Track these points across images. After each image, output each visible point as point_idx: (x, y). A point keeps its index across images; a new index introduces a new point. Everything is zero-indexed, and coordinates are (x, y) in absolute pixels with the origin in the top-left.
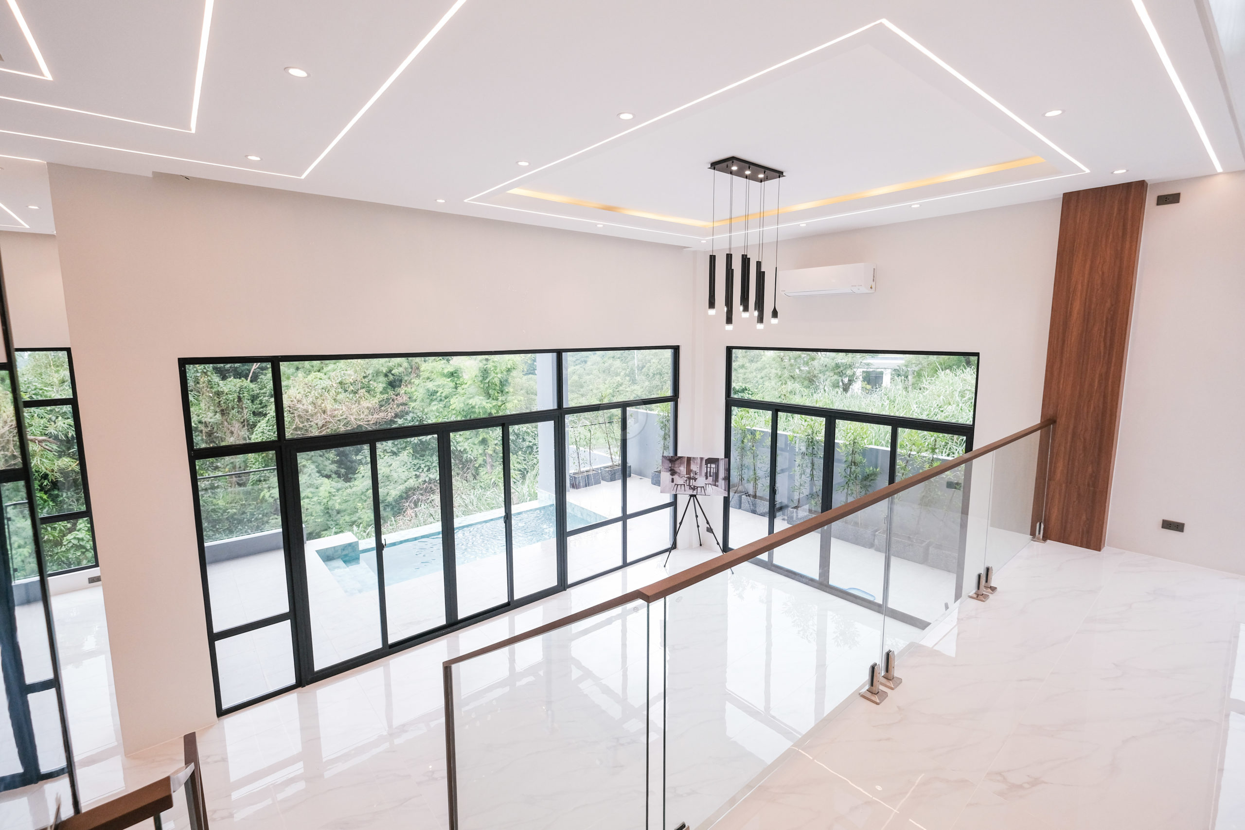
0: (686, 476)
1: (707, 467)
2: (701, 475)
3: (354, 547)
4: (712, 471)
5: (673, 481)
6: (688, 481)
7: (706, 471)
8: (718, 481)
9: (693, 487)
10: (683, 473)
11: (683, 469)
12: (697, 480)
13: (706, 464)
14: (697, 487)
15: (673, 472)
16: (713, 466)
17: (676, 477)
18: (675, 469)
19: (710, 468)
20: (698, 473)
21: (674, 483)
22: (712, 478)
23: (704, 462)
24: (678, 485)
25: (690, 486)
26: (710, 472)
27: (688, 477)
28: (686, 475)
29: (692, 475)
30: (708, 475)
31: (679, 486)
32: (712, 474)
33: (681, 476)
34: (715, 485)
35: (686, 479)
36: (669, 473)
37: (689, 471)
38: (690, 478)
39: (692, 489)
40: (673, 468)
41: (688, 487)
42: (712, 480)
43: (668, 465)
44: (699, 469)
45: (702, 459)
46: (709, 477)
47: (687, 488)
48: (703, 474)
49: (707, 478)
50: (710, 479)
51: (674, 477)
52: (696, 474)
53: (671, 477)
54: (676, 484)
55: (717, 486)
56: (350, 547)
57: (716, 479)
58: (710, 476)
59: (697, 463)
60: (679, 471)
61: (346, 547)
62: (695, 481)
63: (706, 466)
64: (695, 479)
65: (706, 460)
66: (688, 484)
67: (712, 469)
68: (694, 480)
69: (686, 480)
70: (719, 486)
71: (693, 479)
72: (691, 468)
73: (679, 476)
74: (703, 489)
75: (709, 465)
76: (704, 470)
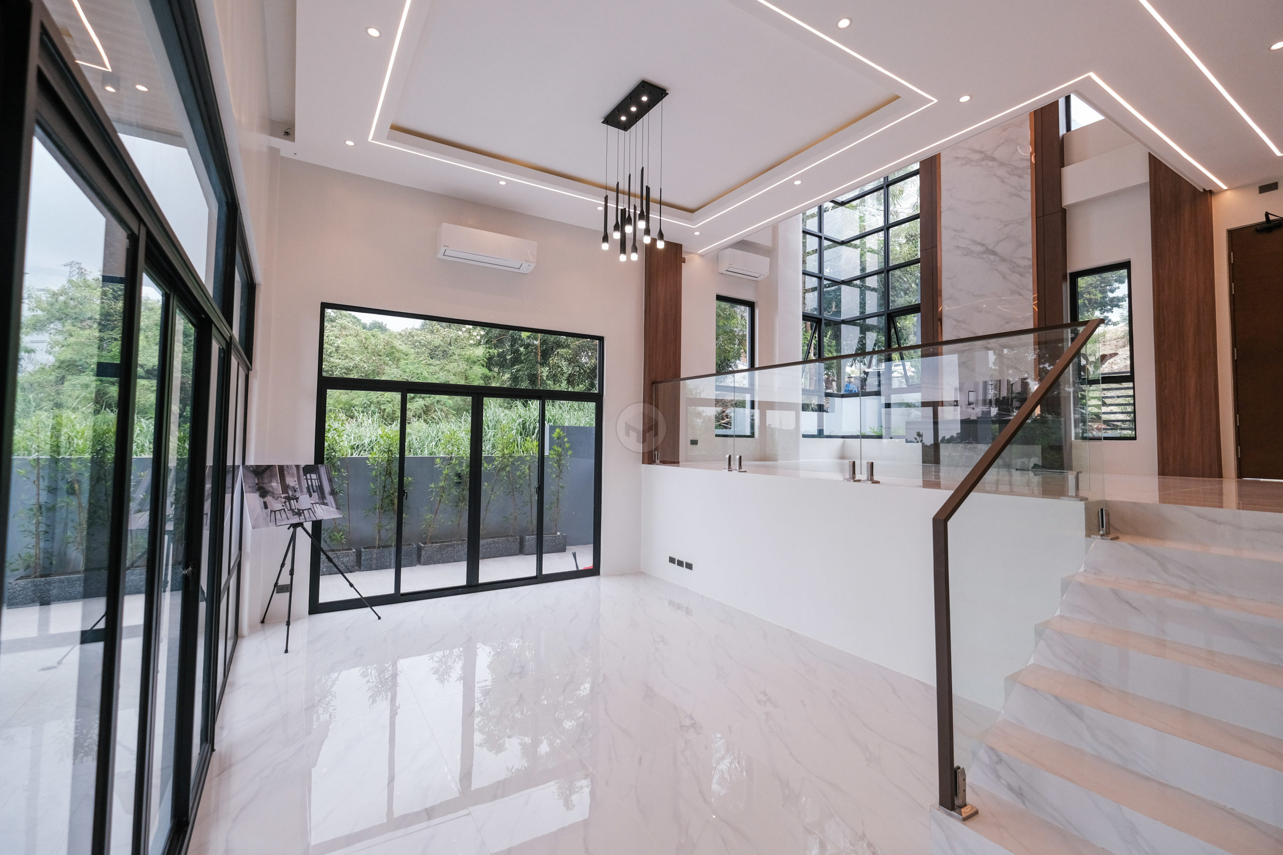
0: (283, 496)
1: (307, 479)
2: (301, 491)
4: (314, 485)
5: (266, 507)
6: (288, 503)
7: (307, 486)
8: (325, 498)
9: (296, 510)
10: (278, 492)
11: (276, 485)
12: (299, 500)
13: (305, 475)
14: (303, 510)
15: (263, 492)
16: (314, 476)
17: (269, 499)
18: (265, 486)
19: (311, 479)
20: (298, 489)
21: (269, 510)
22: (316, 494)
23: (301, 471)
24: (275, 512)
25: (293, 510)
26: (312, 485)
27: (285, 498)
28: (283, 494)
29: (291, 493)
30: (311, 491)
31: (278, 513)
32: (315, 488)
33: (276, 496)
34: (323, 503)
35: (283, 500)
37: (285, 487)
38: (289, 499)
39: (297, 514)
40: (261, 485)
41: (290, 511)
42: (317, 497)
43: (253, 480)
44: (297, 482)
45: (298, 467)
46: (313, 494)
47: (290, 514)
48: (305, 490)
49: (311, 496)
50: (315, 495)
51: (266, 499)
52: (295, 491)
53: (262, 500)
54: (271, 511)
55: (326, 504)
57: (322, 496)
58: (314, 492)
59: (293, 474)
60: (271, 490)
62: (297, 502)
63: (305, 477)
64: (297, 499)
65: (303, 468)
66: (289, 509)
67: (313, 481)
68: (295, 501)
69: (285, 502)
70: (329, 504)
71: (293, 499)
72: (287, 483)
73: (273, 497)
74: (310, 512)
75: (308, 475)
76: (305, 485)
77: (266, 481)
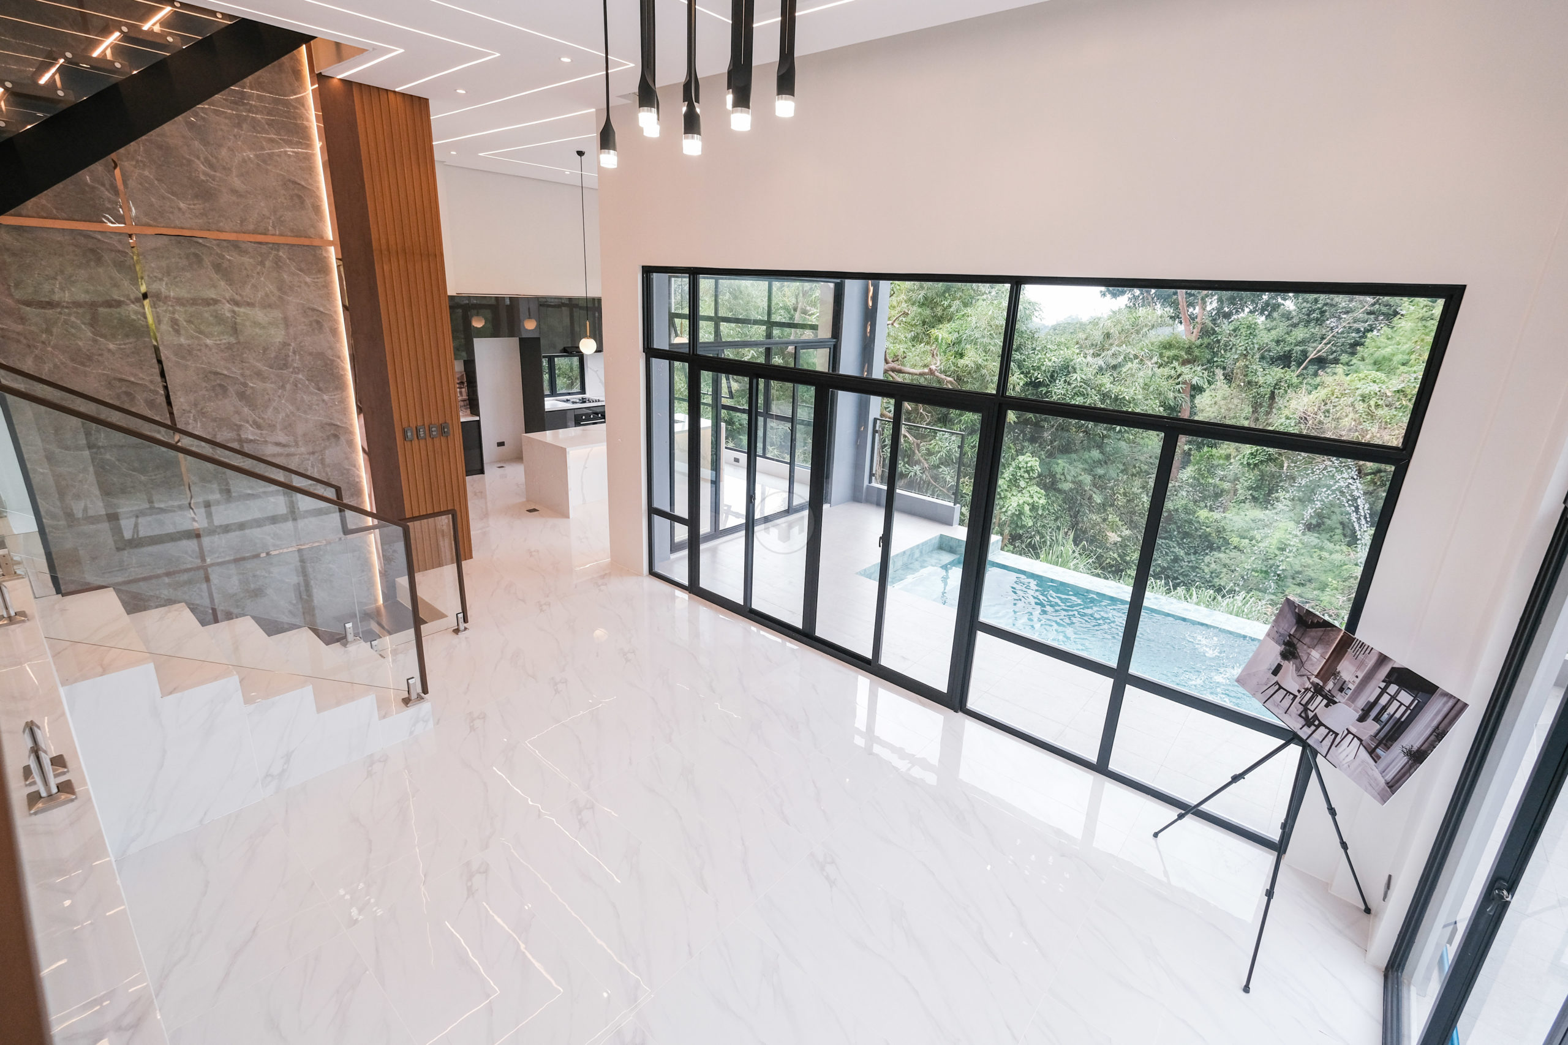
0: (1314, 679)
1: (1384, 691)
2: (1353, 699)
4: (1391, 710)
5: (1276, 672)
6: (1309, 695)
7: (1372, 699)
8: (1387, 748)
9: (1311, 715)
10: (1310, 668)
11: (1316, 657)
12: (1333, 707)
13: (1388, 680)
14: (1321, 724)
16: (1406, 698)
17: (1289, 667)
18: (1299, 645)
19: (1393, 698)
20: (1349, 692)
21: (1276, 679)
22: (1377, 726)
23: (1384, 671)
24: (1281, 687)
25: (1306, 709)
26: (1384, 708)
27: (1316, 685)
28: (1316, 676)
29: (1330, 686)
30: (1374, 713)
31: (1282, 693)
32: (1385, 717)
33: (1303, 671)
34: (1372, 752)
35: (1308, 685)
36: (1279, 649)
37: (1329, 671)
38: (1318, 690)
39: (1306, 719)
40: (1295, 641)
41: (1301, 708)
42: (1373, 732)
43: (1289, 627)
44: (1358, 681)
45: (1383, 659)
46: (1370, 721)
47: (1296, 708)
48: (1361, 702)
49: (1362, 719)
50: (1370, 728)
51: (1285, 663)
52: (1341, 690)
53: (1279, 659)
54: (1277, 683)
55: (1376, 759)
58: (1377, 719)
59: (1362, 663)
60: (1304, 658)
62: (1327, 706)
63: (1383, 685)
64: (1331, 701)
65: (1393, 670)
66: (1304, 702)
67: (1395, 704)
68: (1325, 702)
69: (1307, 690)
70: (1383, 763)
71: (1325, 697)
72: (1339, 668)
73: (1298, 670)
74: (1331, 737)
75: (1393, 689)
76: (1371, 693)
77: (1307, 640)
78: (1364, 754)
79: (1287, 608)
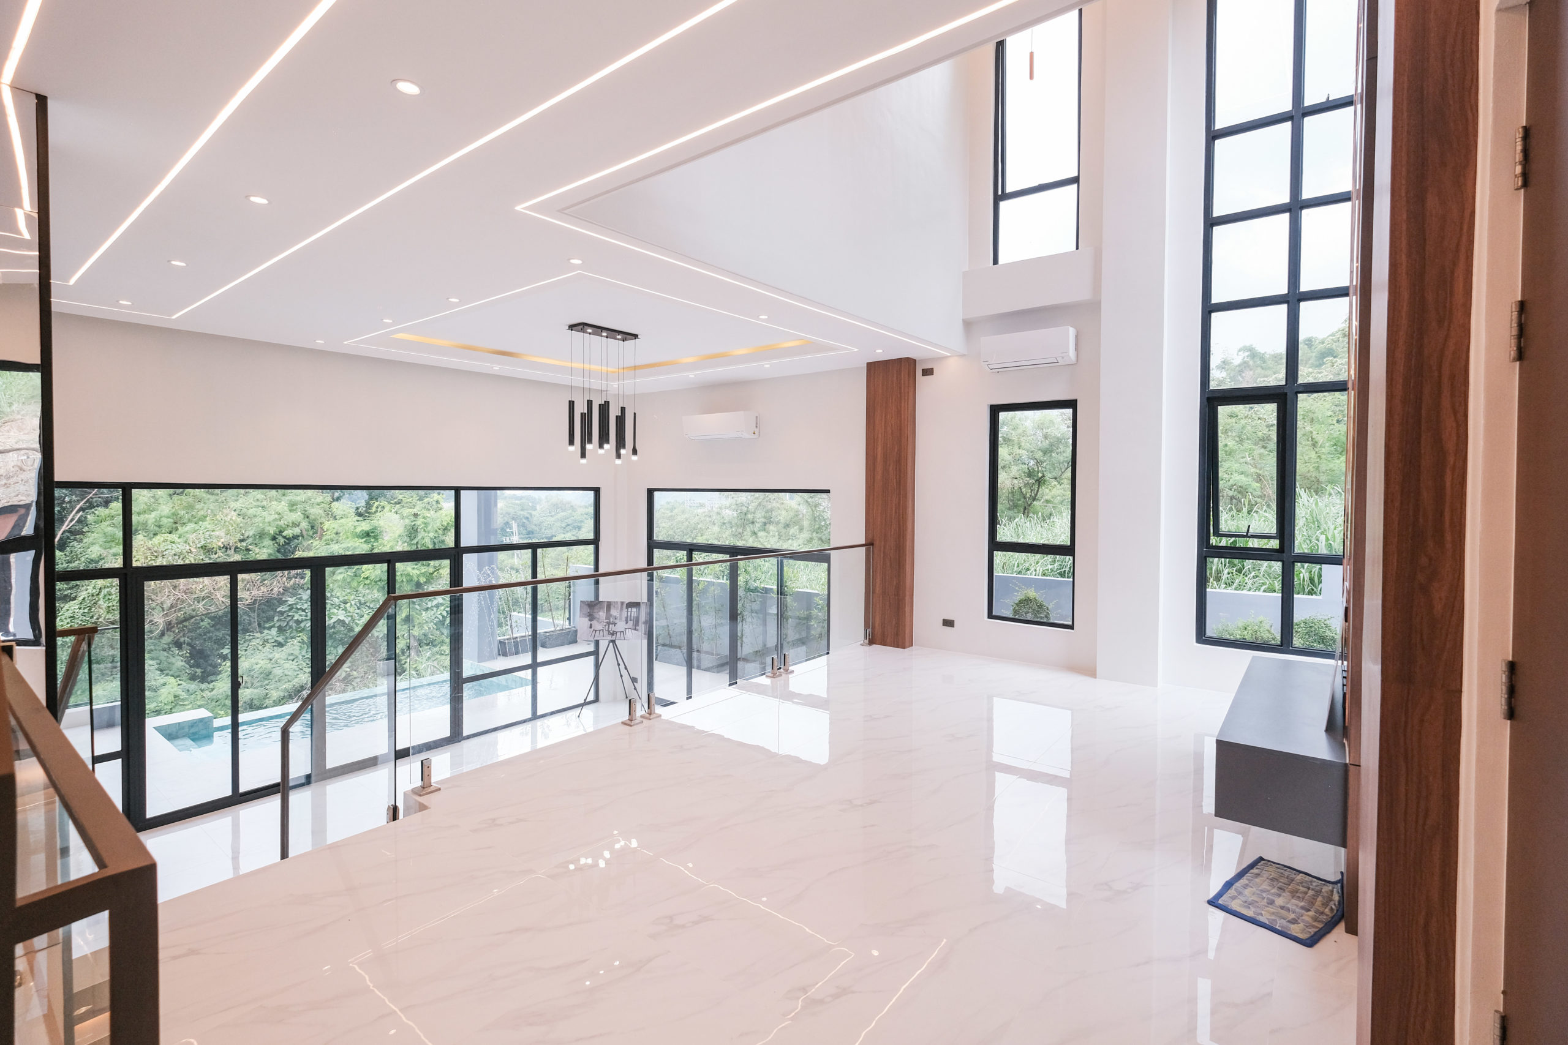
1: (628, 612)
2: (621, 619)
3: (206, 723)
4: (632, 615)
5: (591, 627)
7: (626, 616)
8: (638, 625)
9: (612, 632)
11: (602, 615)
12: (616, 625)
14: (617, 632)
15: (591, 617)
16: (634, 610)
17: (594, 623)
18: (594, 614)
19: (631, 612)
21: (592, 629)
22: (632, 622)
23: (625, 606)
25: (609, 631)
26: (631, 616)
27: (607, 623)
29: (612, 620)
30: (629, 619)
31: (598, 632)
32: (632, 618)
33: (600, 621)
34: (635, 629)
35: (605, 624)
36: (587, 619)
37: (608, 616)
38: (609, 623)
41: (607, 632)
42: (632, 624)
43: (587, 610)
45: (622, 603)
46: (629, 622)
47: (606, 633)
48: (624, 619)
49: (627, 623)
50: (631, 623)
52: (616, 619)
53: (589, 623)
56: (200, 724)
57: (637, 623)
58: (631, 620)
60: (598, 616)
61: (196, 723)
64: (615, 624)
69: (605, 626)
71: (612, 624)
73: (598, 622)
74: (622, 634)
75: (630, 609)
76: (625, 614)
77: (596, 611)
78: (634, 631)
79: (583, 605)
